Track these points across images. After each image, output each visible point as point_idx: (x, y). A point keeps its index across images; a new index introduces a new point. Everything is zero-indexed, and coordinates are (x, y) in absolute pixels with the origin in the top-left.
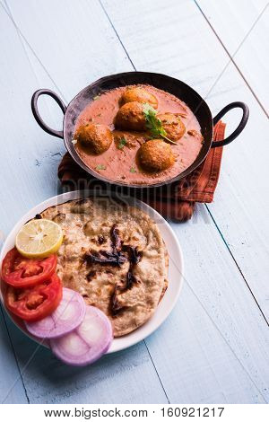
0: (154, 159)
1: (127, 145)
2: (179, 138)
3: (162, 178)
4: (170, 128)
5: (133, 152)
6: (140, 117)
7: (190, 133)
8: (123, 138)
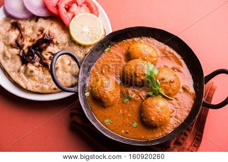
0: (153, 118)
1: (130, 99)
2: (175, 94)
3: (159, 135)
4: (168, 86)
5: (135, 106)
6: (143, 78)
7: (184, 89)
8: (127, 92)
